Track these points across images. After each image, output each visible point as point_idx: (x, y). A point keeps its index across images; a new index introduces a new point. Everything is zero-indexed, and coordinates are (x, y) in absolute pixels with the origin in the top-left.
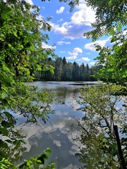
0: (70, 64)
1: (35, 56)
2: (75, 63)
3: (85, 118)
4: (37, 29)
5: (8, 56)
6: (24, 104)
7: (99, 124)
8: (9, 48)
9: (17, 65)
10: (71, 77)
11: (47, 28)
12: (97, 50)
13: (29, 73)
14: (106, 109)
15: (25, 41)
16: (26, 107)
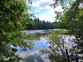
0: (41, 21)
1: (25, 17)
2: (43, 21)
3: (50, 47)
4: (25, 4)
5: (12, 17)
6: (20, 41)
7: (57, 49)
8: (12, 12)
9: (17, 21)
10: (42, 27)
11: (30, 3)
12: (55, 13)
13: (22, 26)
14: (60, 42)
15: (20, 9)
16: (21, 42)
